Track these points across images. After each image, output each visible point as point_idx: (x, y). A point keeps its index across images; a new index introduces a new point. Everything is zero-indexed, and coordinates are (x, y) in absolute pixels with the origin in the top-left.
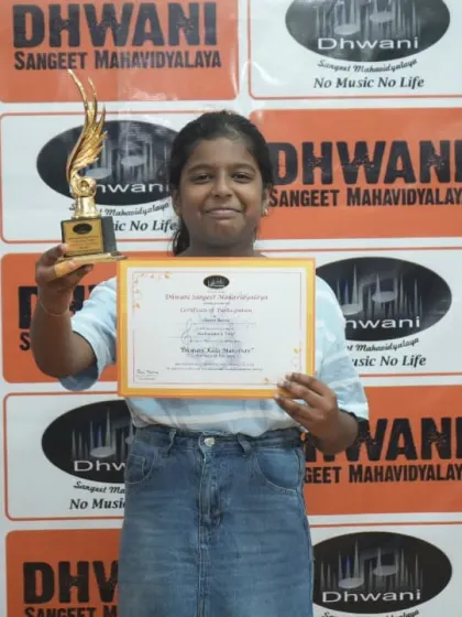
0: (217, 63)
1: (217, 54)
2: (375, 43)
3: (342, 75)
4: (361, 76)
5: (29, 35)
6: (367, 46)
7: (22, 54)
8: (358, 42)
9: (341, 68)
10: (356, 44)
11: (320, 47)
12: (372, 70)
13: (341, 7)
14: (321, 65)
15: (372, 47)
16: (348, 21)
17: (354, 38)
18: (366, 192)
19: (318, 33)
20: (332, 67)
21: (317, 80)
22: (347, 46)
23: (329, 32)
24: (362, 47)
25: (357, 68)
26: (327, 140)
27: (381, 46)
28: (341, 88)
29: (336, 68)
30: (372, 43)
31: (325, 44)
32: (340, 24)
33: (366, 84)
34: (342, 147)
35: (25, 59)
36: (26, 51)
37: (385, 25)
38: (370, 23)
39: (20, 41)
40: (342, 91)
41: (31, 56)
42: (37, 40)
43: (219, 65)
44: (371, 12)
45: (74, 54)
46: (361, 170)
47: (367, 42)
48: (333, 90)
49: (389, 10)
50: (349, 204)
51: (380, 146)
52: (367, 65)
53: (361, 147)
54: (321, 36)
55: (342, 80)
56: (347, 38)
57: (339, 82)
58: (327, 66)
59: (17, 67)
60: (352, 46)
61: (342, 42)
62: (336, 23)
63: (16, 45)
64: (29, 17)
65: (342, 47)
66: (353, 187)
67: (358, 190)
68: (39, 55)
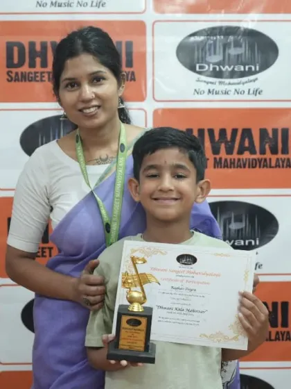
0: (133, 79)
1: (133, 73)
2: (232, 67)
3: (211, 87)
4: (223, 88)
5: (16, 61)
6: (227, 69)
7: (11, 72)
8: (221, 67)
9: (211, 83)
10: (220, 68)
11: (197, 69)
12: (230, 84)
13: (211, 45)
14: (198, 81)
15: (230, 69)
16: (215, 53)
17: (219, 64)
18: (226, 160)
19: (196, 61)
20: (205, 82)
21: (195, 90)
22: (214, 69)
23: (203, 60)
24: (224, 69)
25: (220, 83)
26: (201, 127)
27: (236, 69)
28: (210, 95)
29: (208, 83)
30: (230, 67)
31: (200, 67)
32: (210, 55)
33: (226, 93)
34: (211, 132)
35: (13, 75)
36: (14, 70)
37: (238, 56)
38: (229, 55)
39: (10, 64)
40: (211, 97)
41: (17, 74)
42: (21, 63)
43: (135, 80)
44: (229, 48)
45: (44, 72)
46: (223, 146)
47: (227, 67)
48: (205, 96)
49: (241, 46)
50: (215, 167)
51: (235, 131)
52: (227, 81)
53: (223, 132)
54: (198, 63)
55: (211, 90)
56: (214, 64)
57: (209, 91)
58: (202, 81)
59: (8, 80)
60: (218, 69)
61: (211, 66)
62: (208, 54)
63: (8, 66)
64: (16, 49)
65: (211, 69)
66: (218, 157)
67: (221, 159)
68: (22, 73)
